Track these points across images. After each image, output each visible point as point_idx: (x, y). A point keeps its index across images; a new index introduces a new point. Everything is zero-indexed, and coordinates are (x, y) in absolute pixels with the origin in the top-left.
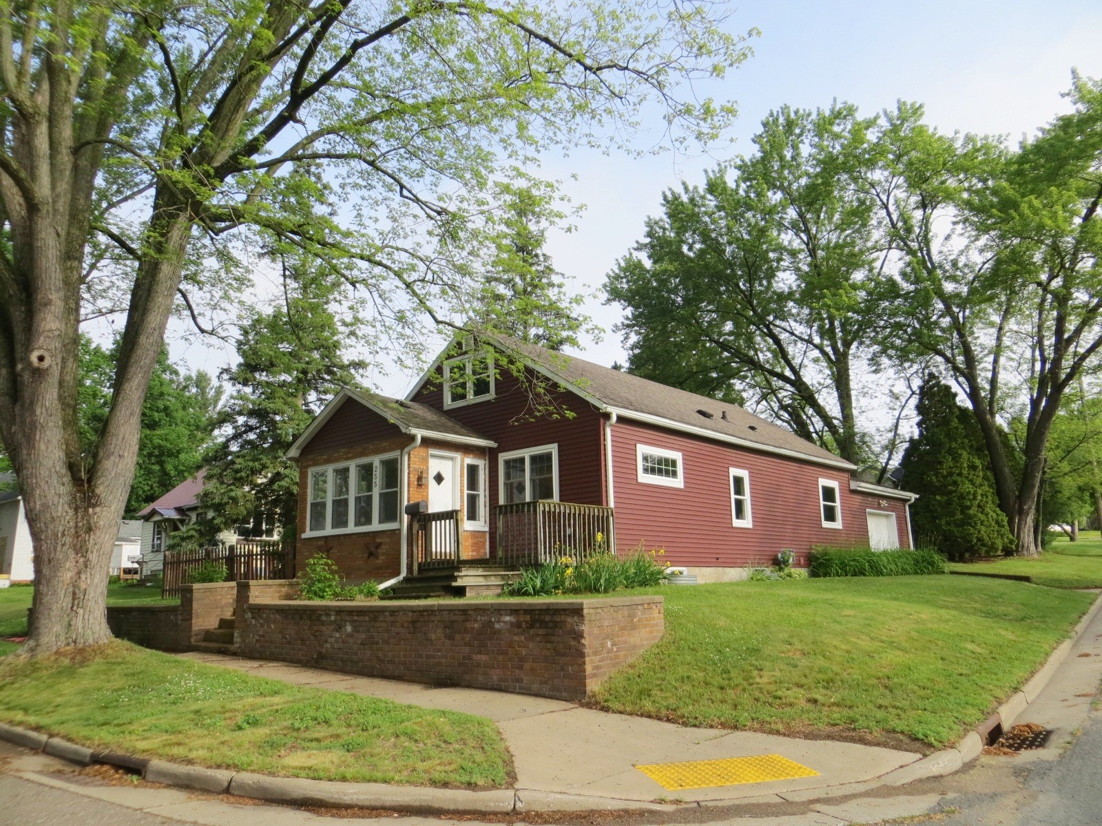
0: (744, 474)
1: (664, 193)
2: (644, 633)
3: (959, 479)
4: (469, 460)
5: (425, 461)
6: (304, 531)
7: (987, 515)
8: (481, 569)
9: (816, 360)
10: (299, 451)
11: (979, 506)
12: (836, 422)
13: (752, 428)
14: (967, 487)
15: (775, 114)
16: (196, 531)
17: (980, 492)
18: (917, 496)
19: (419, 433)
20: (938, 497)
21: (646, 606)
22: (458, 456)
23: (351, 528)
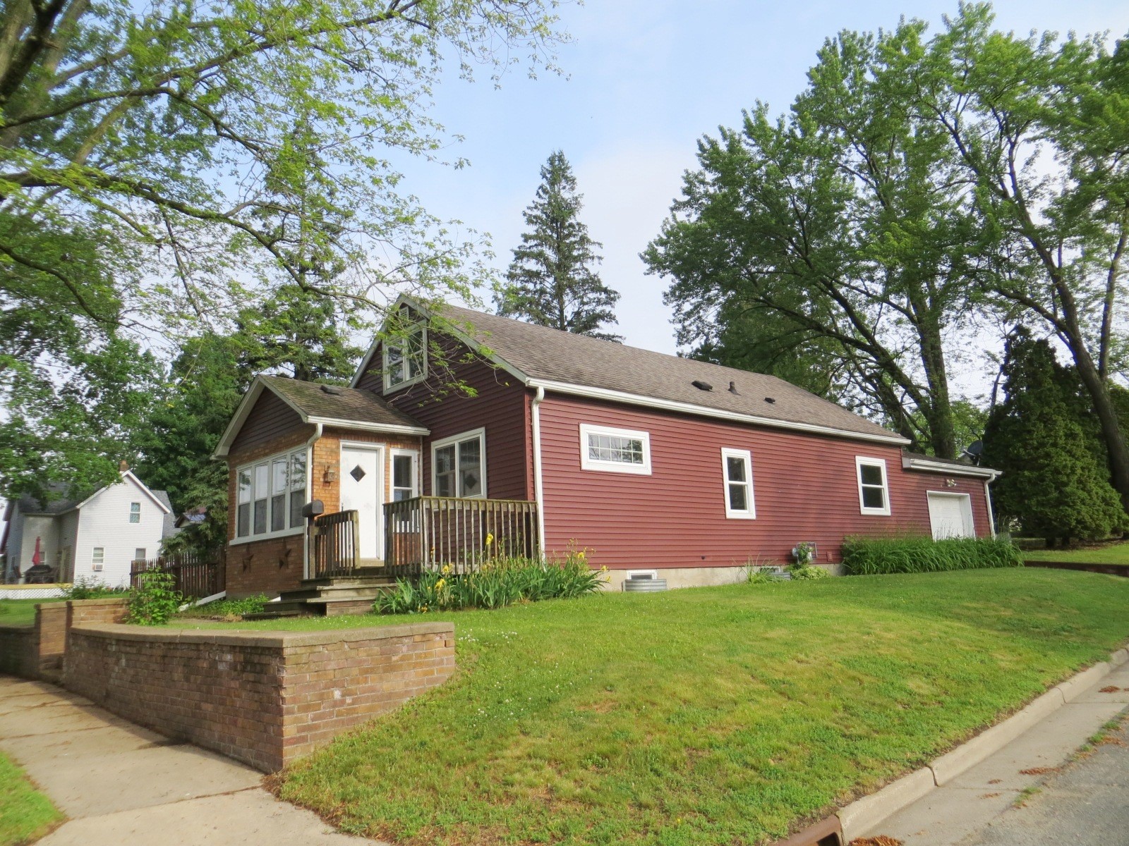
0: (745, 455)
1: (699, 142)
2: (412, 675)
3: (1052, 450)
4: (396, 451)
5: (336, 453)
6: (232, 538)
7: (1089, 492)
8: (358, 581)
9: (899, 322)
10: (228, 449)
11: (1079, 481)
12: (923, 393)
13: (769, 401)
14: (1065, 460)
15: (832, 42)
16: (183, 538)
17: (1079, 464)
18: (1000, 473)
19: (320, 422)
20: (1026, 473)
21: (417, 638)
22: (382, 447)
23: (269, 534)
